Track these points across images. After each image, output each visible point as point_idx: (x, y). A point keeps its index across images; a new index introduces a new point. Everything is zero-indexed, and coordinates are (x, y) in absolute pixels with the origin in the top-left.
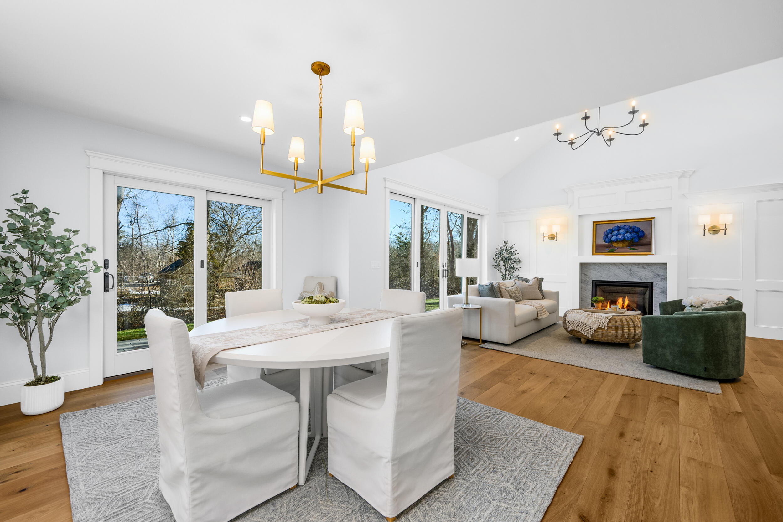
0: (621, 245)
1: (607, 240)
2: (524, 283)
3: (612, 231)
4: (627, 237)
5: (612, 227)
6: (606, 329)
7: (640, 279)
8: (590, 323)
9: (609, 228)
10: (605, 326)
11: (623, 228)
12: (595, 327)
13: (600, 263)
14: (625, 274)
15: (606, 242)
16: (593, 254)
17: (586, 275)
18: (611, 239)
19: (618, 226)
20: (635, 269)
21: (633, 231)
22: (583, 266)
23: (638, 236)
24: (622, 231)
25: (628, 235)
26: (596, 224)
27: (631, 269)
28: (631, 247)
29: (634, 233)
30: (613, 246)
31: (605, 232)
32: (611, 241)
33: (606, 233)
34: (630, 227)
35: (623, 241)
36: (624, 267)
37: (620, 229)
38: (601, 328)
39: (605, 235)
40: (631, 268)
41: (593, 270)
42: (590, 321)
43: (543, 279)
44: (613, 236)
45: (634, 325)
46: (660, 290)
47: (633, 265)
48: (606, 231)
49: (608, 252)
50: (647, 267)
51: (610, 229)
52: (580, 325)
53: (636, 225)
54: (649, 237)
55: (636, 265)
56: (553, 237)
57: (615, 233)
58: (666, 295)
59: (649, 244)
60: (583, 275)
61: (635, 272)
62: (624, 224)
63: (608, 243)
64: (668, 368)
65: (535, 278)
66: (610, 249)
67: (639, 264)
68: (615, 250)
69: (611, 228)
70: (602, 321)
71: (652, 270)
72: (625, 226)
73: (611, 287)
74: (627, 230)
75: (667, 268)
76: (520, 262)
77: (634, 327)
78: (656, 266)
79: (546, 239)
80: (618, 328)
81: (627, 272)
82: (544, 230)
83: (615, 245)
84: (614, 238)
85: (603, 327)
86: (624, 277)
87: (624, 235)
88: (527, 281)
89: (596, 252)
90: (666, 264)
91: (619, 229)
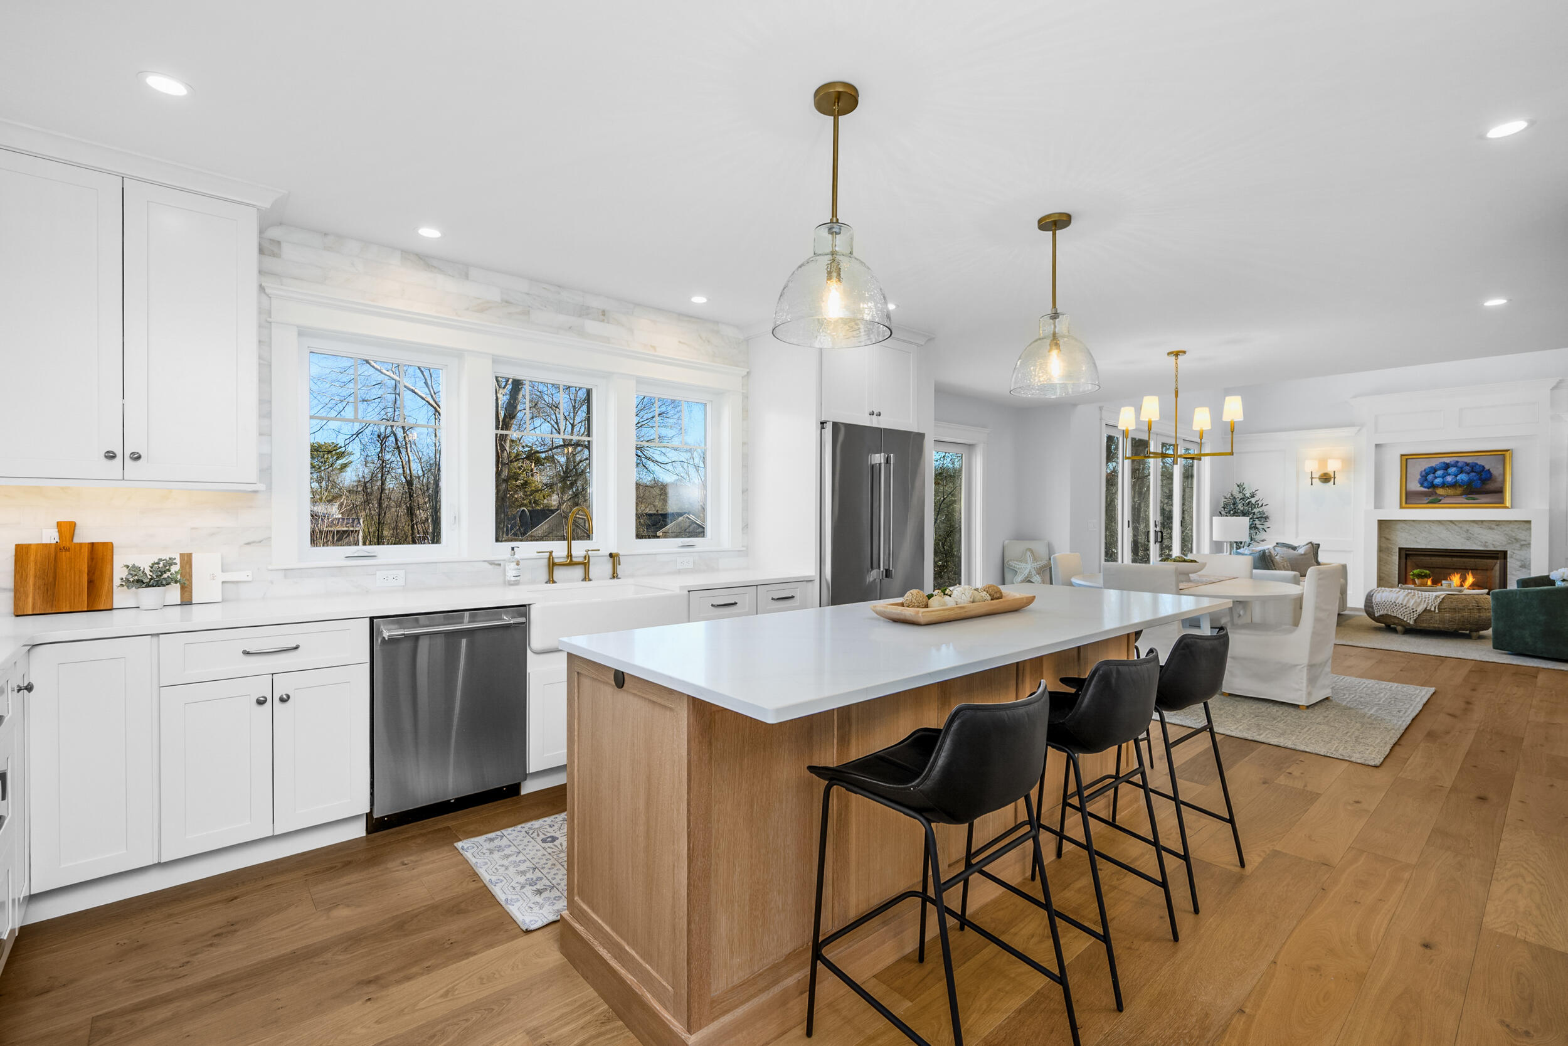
0: (1450, 491)
1: (1426, 484)
2: (1292, 551)
3: (1434, 470)
4: (1462, 480)
5: (1434, 463)
6: (1437, 611)
7: (1485, 546)
8: (1411, 604)
9: (1430, 466)
10: (1435, 608)
11: (1456, 464)
12: (1420, 609)
13: (1414, 521)
14: (1458, 537)
15: (1425, 487)
16: (1401, 507)
17: (1388, 539)
18: (1433, 482)
19: (1444, 463)
20: (1476, 529)
21: (1472, 471)
22: (1383, 525)
23: (1480, 479)
24: (1452, 470)
25: (1463, 477)
26: (1407, 459)
27: (1468, 530)
28: (1470, 496)
29: (1473, 474)
30: (1436, 493)
31: (1421, 472)
32: (1433, 486)
33: (1424, 473)
34: (1467, 464)
35: (1453, 485)
36: (1456, 528)
37: (1449, 467)
38: (1430, 611)
39: (1422, 476)
40: (1468, 528)
41: (1402, 532)
42: (1412, 602)
43: (1319, 545)
44: (1436, 478)
45: (1478, 606)
46: (1519, 563)
47: (1472, 524)
48: (1425, 470)
49: (1427, 503)
50: (1496, 527)
51: (1431, 467)
52: (1395, 607)
53: (1476, 462)
54: (1500, 479)
55: (1477, 523)
56: (1326, 478)
57: (1439, 473)
58: (1529, 571)
59: (1500, 491)
60: (1383, 539)
61: (1476, 535)
62: (1456, 459)
63: (1428, 488)
64: (1527, 653)
65: (1309, 543)
66: (1430, 498)
67: (1482, 521)
68: (1440, 500)
69: (1433, 465)
70: (1430, 601)
71: (1505, 532)
72: (1457, 462)
73: (1433, 558)
74: (1462, 468)
75: (1530, 529)
76: (1266, 518)
77: (1479, 609)
78: (1511, 526)
79: (1316, 481)
80: (1455, 610)
81: (1462, 536)
82: (1312, 466)
83: (1440, 491)
84: (1438, 481)
85: (1433, 609)
86: (1456, 542)
87: (1456, 476)
88: (1294, 548)
89: (1406, 503)
90: (1529, 522)
91: (1447, 466)
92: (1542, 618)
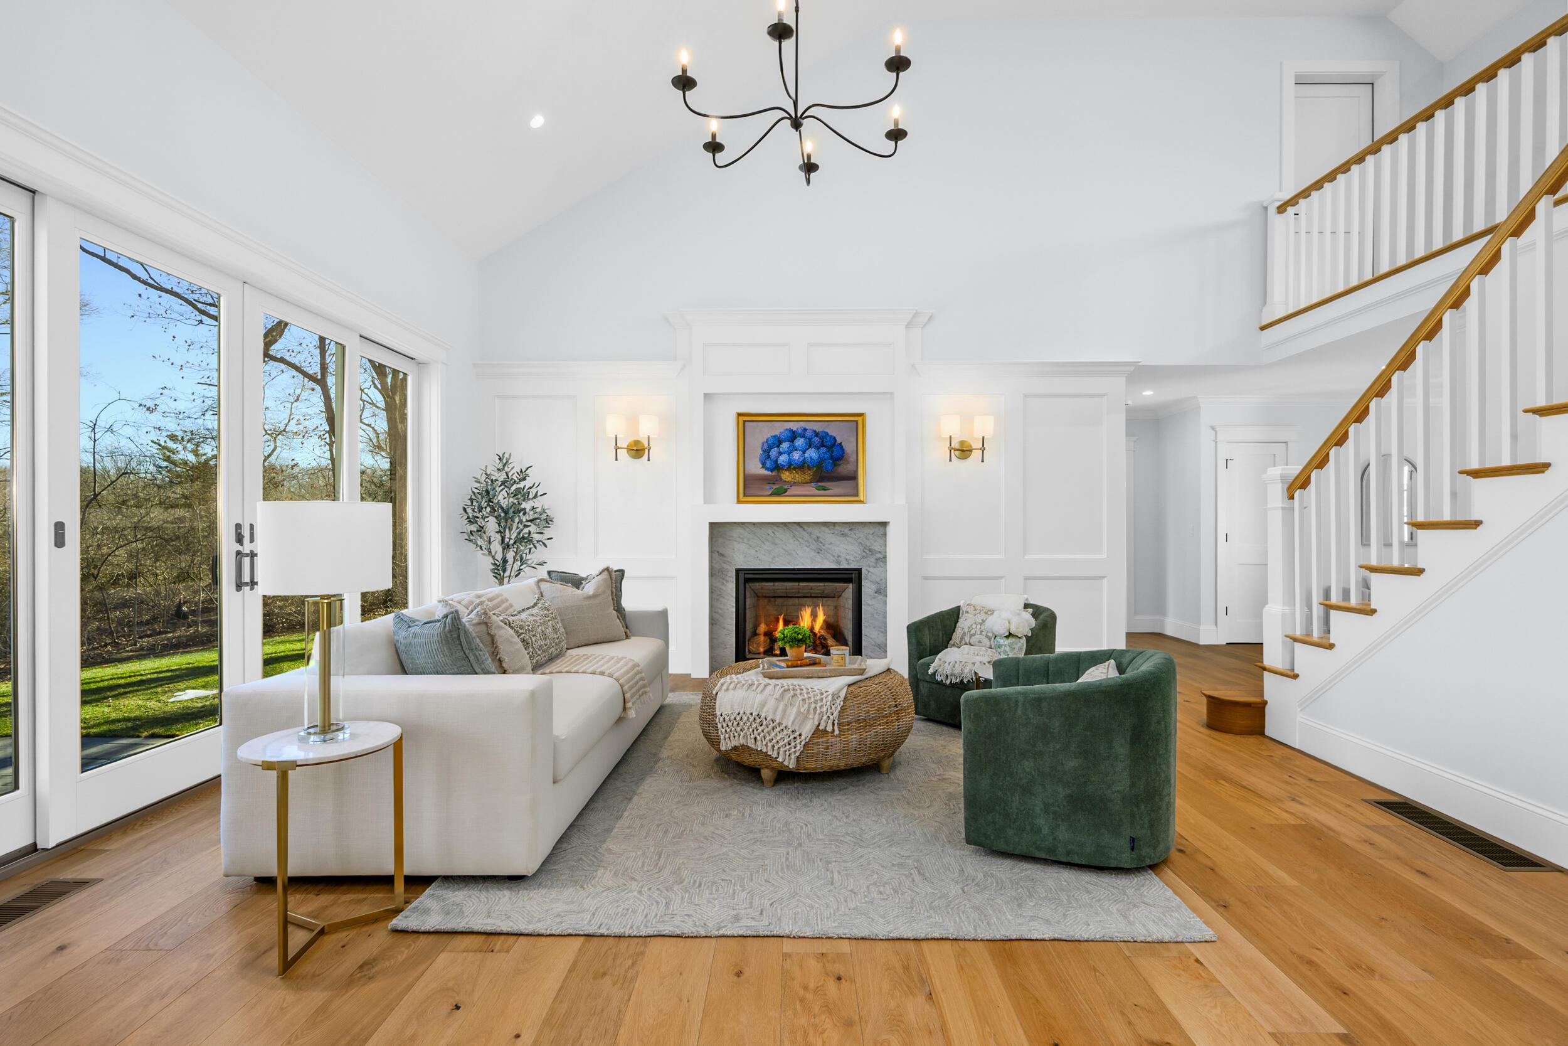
0: (797, 476)
1: (768, 464)
2: (570, 590)
3: (778, 441)
4: (811, 458)
5: (778, 429)
6: (837, 732)
7: (838, 562)
8: (792, 719)
9: (773, 435)
10: (833, 724)
11: (803, 434)
12: (807, 730)
13: (754, 524)
14: (807, 549)
15: (767, 469)
16: (739, 501)
17: (722, 555)
18: (776, 461)
19: (791, 430)
20: (827, 536)
21: (823, 446)
22: (716, 529)
23: (832, 457)
24: (800, 442)
25: (812, 454)
26: (745, 421)
27: (818, 538)
28: (820, 484)
29: (823, 450)
30: (781, 479)
31: (763, 444)
32: (777, 467)
33: (766, 446)
34: (816, 434)
35: (801, 467)
36: (805, 534)
37: (795, 438)
38: (825, 731)
39: (764, 451)
40: (819, 535)
41: (739, 543)
42: (792, 713)
43: (622, 572)
44: (780, 454)
46: (874, 587)
47: (824, 529)
48: (767, 441)
49: (771, 495)
50: (849, 532)
51: (775, 436)
53: (826, 430)
54: (852, 459)
55: (828, 527)
56: (638, 450)
57: (785, 446)
58: (884, 598)
59: (853, 477)
60: (716, 555)
61: (827, 546)
62: (803, 425)
63: (772, 470)
64: (1037, 855)
65: (603, 571)
66: (775, 487)
67: (834, 524)
68: (786, 491)
69: (777, 433)
70: (825, 709)
71: (859, 541)
72: (805, 430)
73: (777, 584)
74: (810, 439)
75: (885, 534)
76: (548, 521)
78: (866, 530)
79: (623, 453)
80: (864, 723)
81: (812, 547)
82: (616, 427)
83: (786, 476)
84: (783, 459)
85: (829, 728)
86: (805, 559)
87: (804, 452)
88: (577, 582)
89: (745, 495)
90: (884, 524)
91: (793, 436)
92: (1071, 764)
